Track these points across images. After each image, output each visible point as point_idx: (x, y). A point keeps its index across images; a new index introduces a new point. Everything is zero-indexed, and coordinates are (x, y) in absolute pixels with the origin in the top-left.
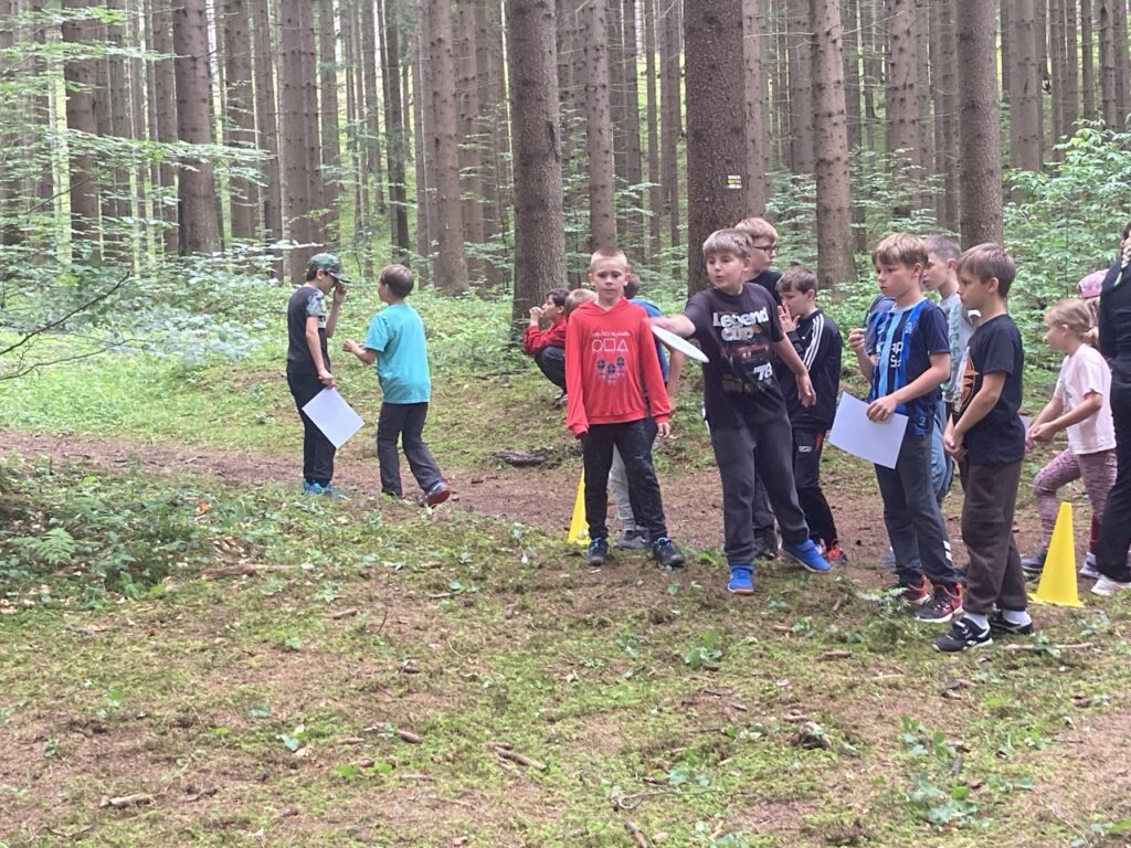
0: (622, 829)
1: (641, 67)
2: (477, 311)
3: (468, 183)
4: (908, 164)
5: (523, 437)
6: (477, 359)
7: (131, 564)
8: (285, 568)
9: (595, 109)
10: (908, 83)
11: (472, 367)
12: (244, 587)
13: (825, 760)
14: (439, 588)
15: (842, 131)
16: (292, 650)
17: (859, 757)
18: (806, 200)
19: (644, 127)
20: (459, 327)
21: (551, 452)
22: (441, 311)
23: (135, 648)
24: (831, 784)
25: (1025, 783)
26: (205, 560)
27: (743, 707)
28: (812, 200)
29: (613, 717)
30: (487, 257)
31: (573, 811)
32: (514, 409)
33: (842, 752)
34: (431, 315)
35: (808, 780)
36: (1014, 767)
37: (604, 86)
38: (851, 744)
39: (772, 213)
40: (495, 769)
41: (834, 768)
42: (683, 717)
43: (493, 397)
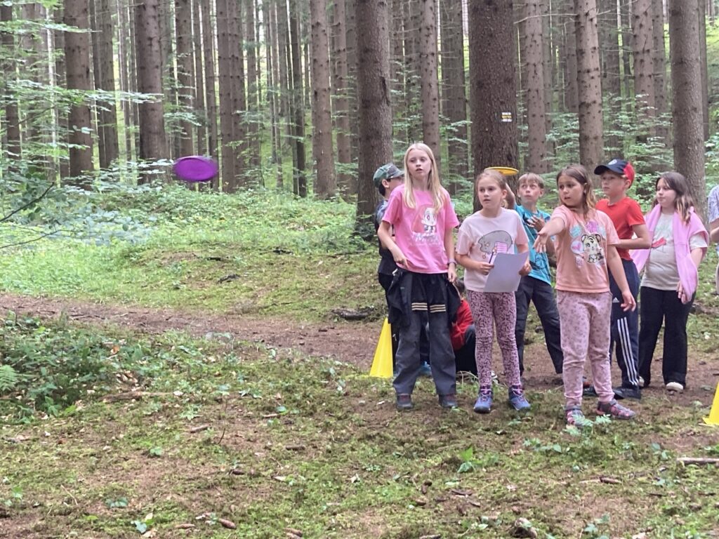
3: (338, 123)
4: (645, 105)
5: (354, 299)
6: (331, 243)
7: (54, 391)
8: (163, 395)
9: (426, 70)
10: (646, 49)
12: (132, 409)
14: (270, 410)
15: (598, 82)
16: (155, 456)
18: (574, 131)
21: (373, 310)
23: (46, 453)
26: (108, 388)
27: (478, 504)
29: (380, 510)
32: (350, 279)
37: (433, 54)
43: (337, 270)
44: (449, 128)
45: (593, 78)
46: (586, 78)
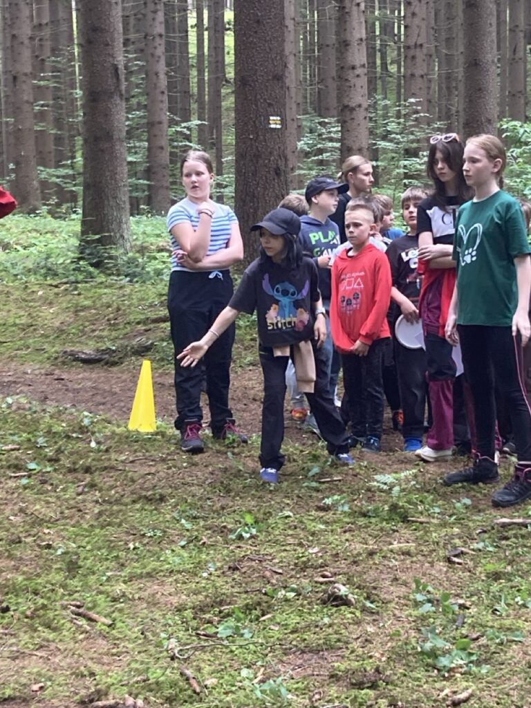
0: (178, 677)
1: (192, 21)
2: (49, 228)
3: (41, 116)
4: (417, 112)
5: (90, 338)
6: (49, 269)
9: (153, 55)
10: (419, 43)
11: (45, 276)
13: (349, 616)
14: (17, 468)
15: (364, 81)
17: (378, 613)
18: (331, 140)
19: (194, 72)
20: (33, 241)
21: (114, 351)
22: (17, 227)
24: (355, 637)
25: (517, 636)
27: (280, 571)
28: (337, 140)
29: (170, 580)
30: (58, 180)
31: (136, 661)
32: (82, 314)
33: (364, 610)
34: (8, 230)
35: (336, 633)
36: (507, 622)
37: (161, 36)
38: (372, 602)
39: (302, 151)
40: (68, 625)
41: (358, 623)
42: (230, 580)
43: (64, 302)
44: (179, 129)
45: (358, 76)
46: (350, 75)
